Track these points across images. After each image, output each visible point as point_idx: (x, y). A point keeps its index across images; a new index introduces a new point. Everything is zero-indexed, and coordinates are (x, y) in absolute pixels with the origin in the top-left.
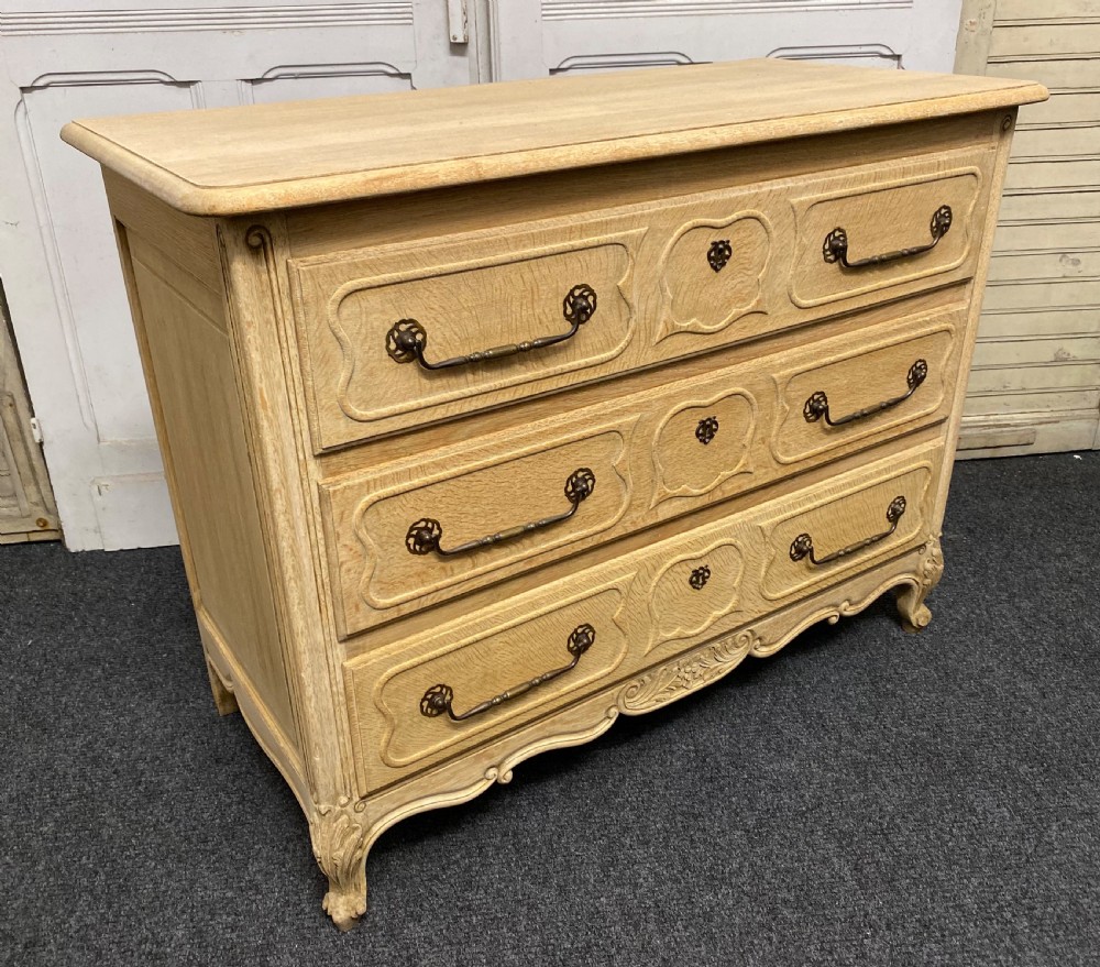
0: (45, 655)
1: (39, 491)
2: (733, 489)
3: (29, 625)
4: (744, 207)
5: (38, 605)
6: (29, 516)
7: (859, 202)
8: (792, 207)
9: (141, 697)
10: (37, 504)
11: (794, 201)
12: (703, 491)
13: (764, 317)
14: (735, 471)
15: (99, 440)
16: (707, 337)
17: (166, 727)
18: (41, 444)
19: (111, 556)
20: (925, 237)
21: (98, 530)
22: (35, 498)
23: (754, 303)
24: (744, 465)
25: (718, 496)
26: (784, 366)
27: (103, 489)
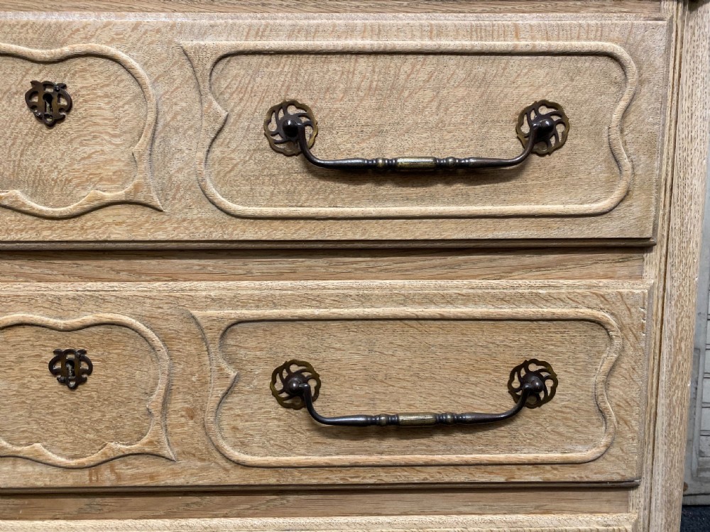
2: (134, 477)
4: (87, 39)
7: (333, 66)
8: (185, 53)
11: (188, 43)
12: (73, 463)
13: (155, 216)
14: (136, 447)
16: (47, 223)
20: (507, 147)
23: (130, 187)
24: (151, 443)
25: (107, 478)
26: (218, 301)
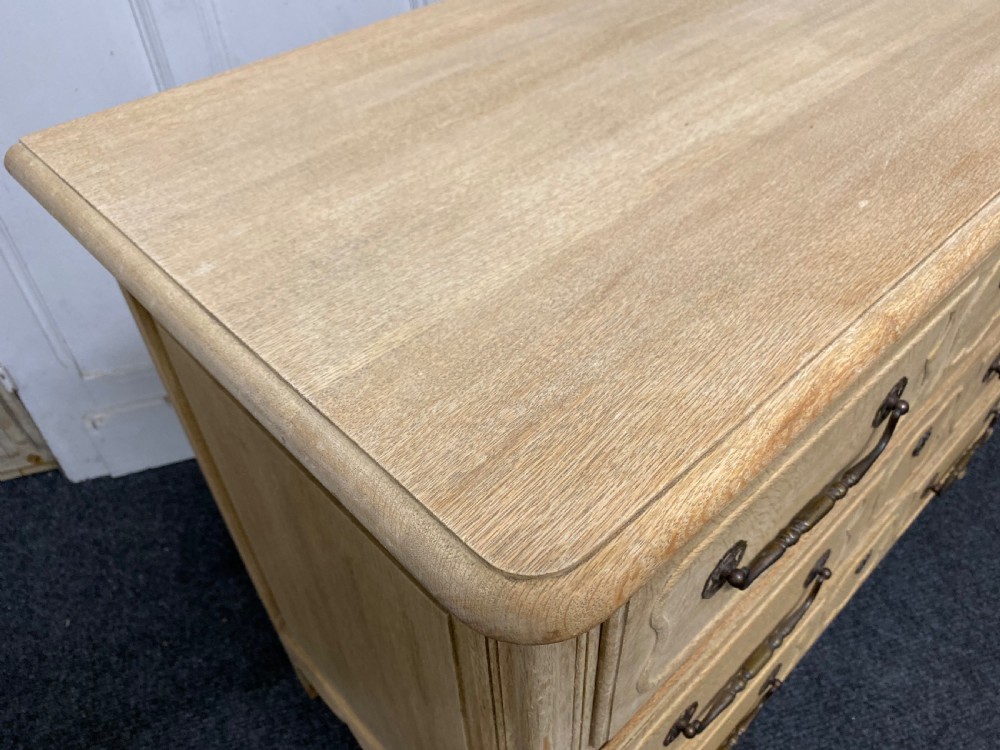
0: (90, 638)
1: (23, 431)
3: (59, 597)
5: (61, 565)
6: (17, 454)
9: (217, 685)
10: (23, 443)
15: (81, 374)
17: (259, 727)
18: (15, 393)
19: (121, 483)
21: (99, 458)
22: (19, 437)
27: (98, 424)
